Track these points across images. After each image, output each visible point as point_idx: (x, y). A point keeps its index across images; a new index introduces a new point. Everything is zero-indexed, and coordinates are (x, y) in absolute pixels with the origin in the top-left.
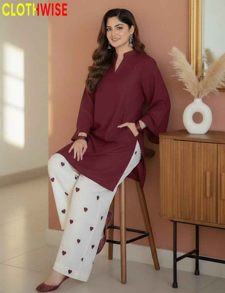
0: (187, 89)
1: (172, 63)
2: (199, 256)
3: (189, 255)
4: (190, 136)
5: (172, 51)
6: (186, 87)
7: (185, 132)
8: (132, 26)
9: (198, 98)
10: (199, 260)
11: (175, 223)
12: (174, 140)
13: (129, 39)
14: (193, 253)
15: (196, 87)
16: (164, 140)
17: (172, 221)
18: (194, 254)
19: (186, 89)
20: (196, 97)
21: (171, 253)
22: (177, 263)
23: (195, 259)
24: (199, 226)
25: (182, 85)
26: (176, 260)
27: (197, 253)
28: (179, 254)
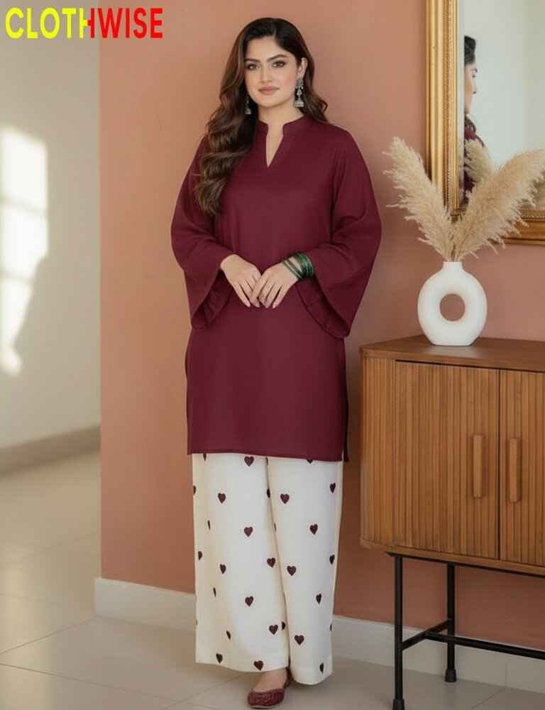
0: (425, 239)
1: (392, 175)
2: (456, 636)
3: (432, 634)
4: (434, 352)
5: (391, 147)
6: (423, 236)
7: (422, 340)
8: (303, 59)
9: (453, 260)
10: (457, 647)
11: (399, 558)
12: (397, 361)
13: (296, 90)
14: (441, 630)
15: (447, 234)
16: (372, 360)
17: (392, 554)
18: (445, 632)
19: (423, 241)
20: (446, 257)
21: (389, 629)
22: (404, 652)
23: (446, 644)
24: (456, 567)
25: (415, 229)
26: (401, 645)
27: (452, 631)
28: (408, 633)
